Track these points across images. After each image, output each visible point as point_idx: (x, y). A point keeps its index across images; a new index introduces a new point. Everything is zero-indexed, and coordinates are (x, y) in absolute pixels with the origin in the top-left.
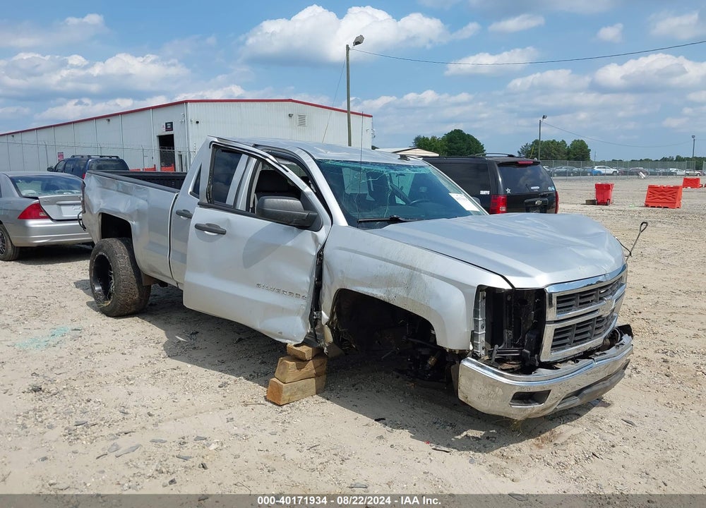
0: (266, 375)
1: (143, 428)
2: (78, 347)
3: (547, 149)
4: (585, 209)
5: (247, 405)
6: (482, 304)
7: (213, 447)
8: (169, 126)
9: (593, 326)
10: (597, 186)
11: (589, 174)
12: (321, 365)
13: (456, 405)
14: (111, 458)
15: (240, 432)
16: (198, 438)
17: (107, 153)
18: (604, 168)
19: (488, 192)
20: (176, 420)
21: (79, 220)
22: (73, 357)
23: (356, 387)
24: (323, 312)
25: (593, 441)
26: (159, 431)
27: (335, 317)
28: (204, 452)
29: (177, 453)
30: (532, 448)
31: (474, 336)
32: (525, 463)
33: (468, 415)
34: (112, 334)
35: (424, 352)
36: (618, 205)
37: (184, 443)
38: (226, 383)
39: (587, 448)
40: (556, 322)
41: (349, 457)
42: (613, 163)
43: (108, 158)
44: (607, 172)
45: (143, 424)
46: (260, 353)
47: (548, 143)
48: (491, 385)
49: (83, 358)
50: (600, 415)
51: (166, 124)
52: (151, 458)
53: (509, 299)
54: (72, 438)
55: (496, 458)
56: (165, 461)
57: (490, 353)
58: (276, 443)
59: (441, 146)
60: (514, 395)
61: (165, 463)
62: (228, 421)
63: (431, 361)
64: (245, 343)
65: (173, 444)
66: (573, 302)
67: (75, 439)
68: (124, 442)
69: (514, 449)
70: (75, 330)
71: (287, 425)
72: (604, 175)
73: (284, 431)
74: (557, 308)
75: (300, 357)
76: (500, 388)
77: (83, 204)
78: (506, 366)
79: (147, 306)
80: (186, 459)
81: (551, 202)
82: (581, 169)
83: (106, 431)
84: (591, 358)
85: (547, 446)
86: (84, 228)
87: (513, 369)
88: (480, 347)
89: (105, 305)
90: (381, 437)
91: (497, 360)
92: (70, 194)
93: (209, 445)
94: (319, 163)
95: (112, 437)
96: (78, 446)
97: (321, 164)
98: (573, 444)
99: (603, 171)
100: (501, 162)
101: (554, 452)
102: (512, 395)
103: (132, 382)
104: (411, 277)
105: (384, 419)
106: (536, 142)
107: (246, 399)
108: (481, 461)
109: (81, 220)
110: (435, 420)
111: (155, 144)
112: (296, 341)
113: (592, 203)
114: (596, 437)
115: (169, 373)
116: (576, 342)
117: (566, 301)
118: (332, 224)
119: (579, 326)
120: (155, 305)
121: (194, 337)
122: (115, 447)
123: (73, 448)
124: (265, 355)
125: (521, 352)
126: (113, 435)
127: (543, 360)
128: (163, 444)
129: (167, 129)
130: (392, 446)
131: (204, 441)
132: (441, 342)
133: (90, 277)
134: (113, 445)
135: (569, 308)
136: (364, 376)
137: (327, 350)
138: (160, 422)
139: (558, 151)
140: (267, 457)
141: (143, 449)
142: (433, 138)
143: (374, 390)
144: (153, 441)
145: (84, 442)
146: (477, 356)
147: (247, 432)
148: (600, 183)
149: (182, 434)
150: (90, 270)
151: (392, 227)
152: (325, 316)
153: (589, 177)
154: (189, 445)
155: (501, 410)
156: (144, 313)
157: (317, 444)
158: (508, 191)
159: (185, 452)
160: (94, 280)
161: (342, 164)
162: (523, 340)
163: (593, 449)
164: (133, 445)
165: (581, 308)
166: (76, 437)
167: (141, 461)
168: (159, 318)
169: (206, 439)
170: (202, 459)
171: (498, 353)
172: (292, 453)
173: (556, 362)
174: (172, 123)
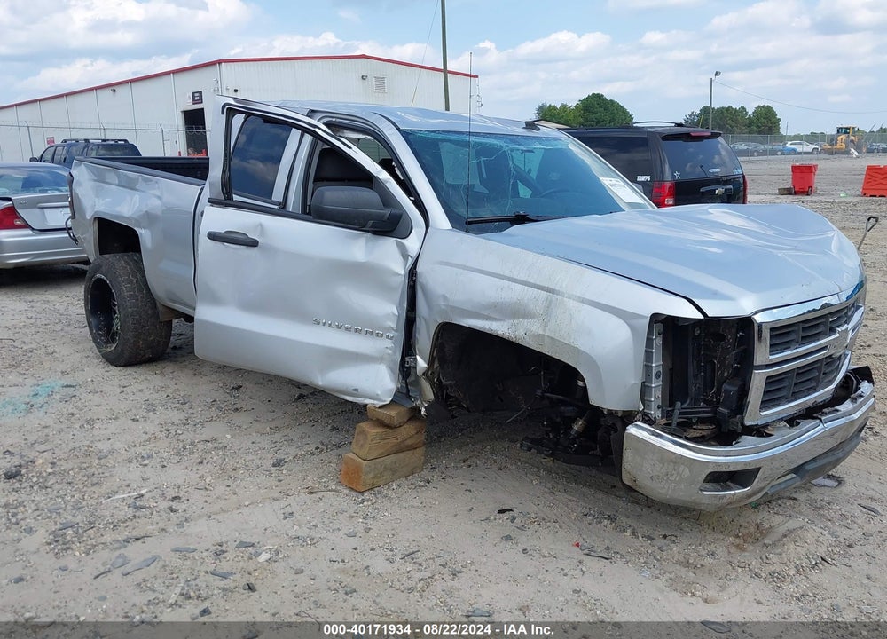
0: (339, 447)
1: (163, 529)
2: (70, 411)
3: (721, 119)
4: (777, 201)
5: (311, 493)
6: (658, 341)
7: (264, 557)
8: (198, 97)
9: (819, 369)
10: (795, 168)
11: (779, 153)
12: (417, 433)
13: (615, 487)
14: (116, 576)
15: (303, 532)
16: (243, 545)
17: (112, 136)
18: (800, 144)
19: (648, 178)
20: (210, 517)
21: (68, 229)
22: (63, 426)
23: (468, 463)
24: (418, 357)
25: (821, 539)
26: (186, 535)
27: (436, 364)
28: (251, 565)
29: (211, 568)
30: (732, 551)
31: (645, 391)
32: (722, 573)
33: (633, 502)
34: (119, 391)
35: (568, 411)
36: (823, 195)
37: (224, 552)
38: (281, 460)
39: (813, 550)
40: (768, 366)
41: (463, 570)
42: (812, 138)
43: (113, 142)
44: (805, 150)
45: (161, 525)
46: (329, 416)
47: (721, 110)
48: (672, 461)
49: (77, 426)
50: (826, 498)
51: (193, 94)
52: (174, 576)
53: (697, 332)
54: (59, 547)
55: (678, 567)
56: (195, 579)
57: (668, 415)
58: (356, 549)
59: (574, 117)
60: (707, 476)
61: (194, 583)
62: (285, 518)
63: (578, 425)
64: (307, 401)
65: (205, 554)
66: (793, 337)
67: (63, 549)
68: (135, 552)
69: (704, 553)
70: (67, 386)
71: (370, 521)
72: (800, 153)
73: (367, 530)
74: (771, 346)
75: (387, 422)
76: (686, 466)
77: (71, 206)
78: (693, 433)
79: (168, 351)
80: (224, 576)
81: (737, 191)
82: (768, 147)
83: (109, 537)
84: (816, 418)
85: (752, 548)
86: (76, 241)
87: (703, 437)
88: (654, 406)
89: (109, 350)
90: (508, 538)
91: (679, 424)
92: (57, 193)
93: (258, 555)
94: (407, 135)
95: (116, 545)
96: (69, 560)
97: (410, 137)
98: (792, 546)
99: (799, 148)
100: (667, 133)
101: (764, 557)
102: (704, 476)
103: (146, 462)
104: (549, 305)
105: (511, 510)
106: (705, 110)
107: (311, 484)
108: (658, 572)
109: (70, 229)
110: (586, 511)
111: (180, 122)
112: (379, 400)
113: (788, 192)
114: (824, 532)
115: (201, 446)
116: (795, 396)
117: (783, 334)
118: (427, 228)
119: (801, 371)
120: (180, 348)
121: (235, 393)
122: (121, 560)
123: (62, 562)
124: (337, 418)
125: (715, 411)
126: (118, 541)
127: (748, 423)
128: (191, 555)
129: (195, 102)
130: (524, 551)
131: (250, 549)
132: (595, 399)
133: (86, 310)
134: (118, 557)
135: (786, 345)
136: (479, 446)
137: (426, 411)
138: (186, 520)
139: (736, 121)
140: (343, 571)
141: (161, 563)
142: (563, 106)
143: (495, 468)
144: (176, 550)
145: (77, 553)
146: (650, 419)
147: (313, 533)
148: (798, 164)
149: (218, 539)
150: (86, 300)
151: (517, 229)
152: (422, 364)
153: (779, 157)
154: (229, 556)
155: (688, 499)
156: (165, 359)
157: (414, 550)
158: (677, 175)
159: (224, 566)
160: (92, 314)
161: (440, 136)
162: (718, 393)
163: (822, 551)
164: (148, 556)
165: (804, 344)
166: (65, 547)
167: (159, 581)
168: (186, 367)
169: (253, 545)
170: (247, 575)
171: (680, 414)
172: (379, 564)
173: (766, 426)
174: (200, 93)
